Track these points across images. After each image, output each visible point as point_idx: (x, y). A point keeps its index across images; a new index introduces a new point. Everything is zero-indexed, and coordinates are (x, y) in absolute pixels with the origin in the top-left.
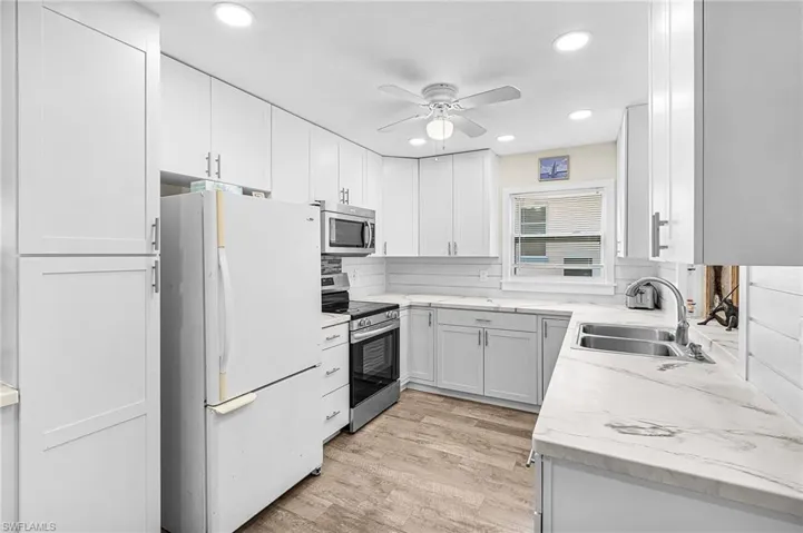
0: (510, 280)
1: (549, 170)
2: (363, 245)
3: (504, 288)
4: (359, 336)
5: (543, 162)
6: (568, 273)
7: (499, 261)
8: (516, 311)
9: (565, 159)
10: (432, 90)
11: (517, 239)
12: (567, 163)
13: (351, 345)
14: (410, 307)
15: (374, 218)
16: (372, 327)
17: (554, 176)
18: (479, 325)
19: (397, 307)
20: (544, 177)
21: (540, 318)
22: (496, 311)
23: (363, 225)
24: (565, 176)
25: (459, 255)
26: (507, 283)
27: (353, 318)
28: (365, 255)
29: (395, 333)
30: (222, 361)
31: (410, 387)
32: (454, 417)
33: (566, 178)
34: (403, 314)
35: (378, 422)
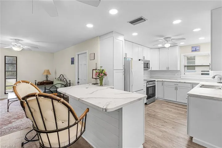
0: (183, 75)
1: (194, 49)
2: (147, 68)
3: (181, 78)
4: (148, 86)
5: (192, 47)
6: (202, 74)
7: (180, 71)
8: (185, 83)
9: (199, 47)
10: (166, 38)
11: (185, 66)
12: (200, 47)
13: (147, 87)
14: (157, 81)
15: (149, 62)
16: (151, 84)
17: (196, 50)
18: (175, 85)
19: (155, 81)
20: (192, 51)
21: (191, 84)
22: (180, 82)
23: (148, 63)
24: (199, 50)
25: (169, 70)
26: (182, 77)
27: (147, 82)
28: (147, 70)
29: (155, 86)
30: (132, 86)
31: (158, 99)
32: (169, 105)
33: (199, 51)
34: (156, 82)
35: (151, 104)
